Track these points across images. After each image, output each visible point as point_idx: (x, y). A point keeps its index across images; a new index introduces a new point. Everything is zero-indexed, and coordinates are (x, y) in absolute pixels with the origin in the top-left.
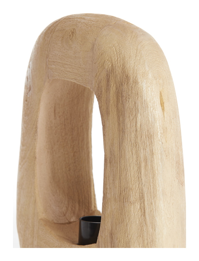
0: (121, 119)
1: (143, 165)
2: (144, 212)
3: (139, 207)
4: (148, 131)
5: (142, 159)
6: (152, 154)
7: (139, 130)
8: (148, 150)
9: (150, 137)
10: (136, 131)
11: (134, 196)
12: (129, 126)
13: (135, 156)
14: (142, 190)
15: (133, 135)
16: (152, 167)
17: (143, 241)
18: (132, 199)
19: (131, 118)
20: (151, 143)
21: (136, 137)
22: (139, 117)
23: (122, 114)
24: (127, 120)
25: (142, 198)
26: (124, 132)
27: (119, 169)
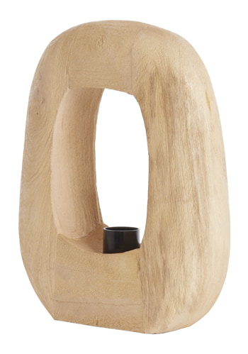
0: (170, 120)
1: (195, 163)
2: (198, 210)
3: (192, 205)
4: (198, 129)
5: (194, 158)
6: (203, 151)
7: (189, 128)
8: (199, 148)
9: (201, 135)
10: (187, 130)
11: (186, 195)
12: (179, 125)
13: (187, 156)
14: (195, 188)
15: (184, 134)
16: (204, 165)
17: (198, 238)
18: (185, 198)
19: (181, 118)
20: (202, 141)
21: (187, 136)
22: (189, 117)
23: (170, 114)
24: (177, 120)
25: (195, 196)
26: (173, 132)
27: (169, 169)
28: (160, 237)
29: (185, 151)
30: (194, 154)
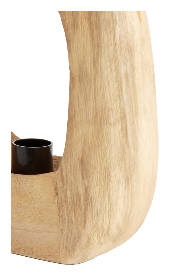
0: (95, 33)
1: (124, 81)
2: (126, 134)
3: (120, 128)
4: (128, 43)
5: (123, 75)
6: (133, 68)
7: (118, 43)
8: (128, 64)
9: (130, 50)
10: (115, 44)
11: (114, 117)
12: (106, 40)
13: (114, 74)
14: (124, 109)
15: (111, 49)
16: (134, 83)
17: (125, 164)
18: (112, 120)
19: (108, 31)
20: (132, 57)
21: (115, 51)
22: (118, 30)
23: (96, 27)
24: (104, 35)
25: (123, 118)
26: (99, 46)
27: (93, 87)
28: (82, 161)
29: (113, 68)
30: (122, 71)
